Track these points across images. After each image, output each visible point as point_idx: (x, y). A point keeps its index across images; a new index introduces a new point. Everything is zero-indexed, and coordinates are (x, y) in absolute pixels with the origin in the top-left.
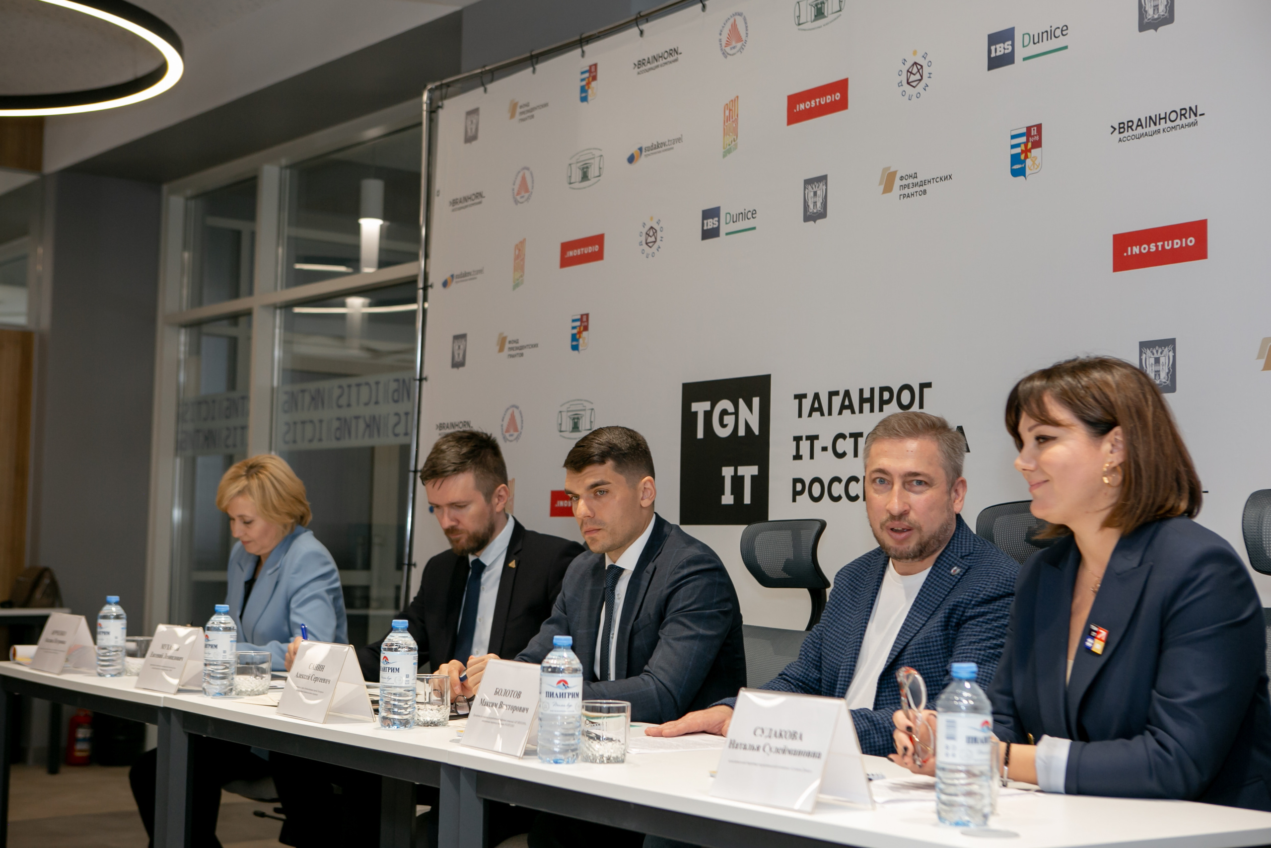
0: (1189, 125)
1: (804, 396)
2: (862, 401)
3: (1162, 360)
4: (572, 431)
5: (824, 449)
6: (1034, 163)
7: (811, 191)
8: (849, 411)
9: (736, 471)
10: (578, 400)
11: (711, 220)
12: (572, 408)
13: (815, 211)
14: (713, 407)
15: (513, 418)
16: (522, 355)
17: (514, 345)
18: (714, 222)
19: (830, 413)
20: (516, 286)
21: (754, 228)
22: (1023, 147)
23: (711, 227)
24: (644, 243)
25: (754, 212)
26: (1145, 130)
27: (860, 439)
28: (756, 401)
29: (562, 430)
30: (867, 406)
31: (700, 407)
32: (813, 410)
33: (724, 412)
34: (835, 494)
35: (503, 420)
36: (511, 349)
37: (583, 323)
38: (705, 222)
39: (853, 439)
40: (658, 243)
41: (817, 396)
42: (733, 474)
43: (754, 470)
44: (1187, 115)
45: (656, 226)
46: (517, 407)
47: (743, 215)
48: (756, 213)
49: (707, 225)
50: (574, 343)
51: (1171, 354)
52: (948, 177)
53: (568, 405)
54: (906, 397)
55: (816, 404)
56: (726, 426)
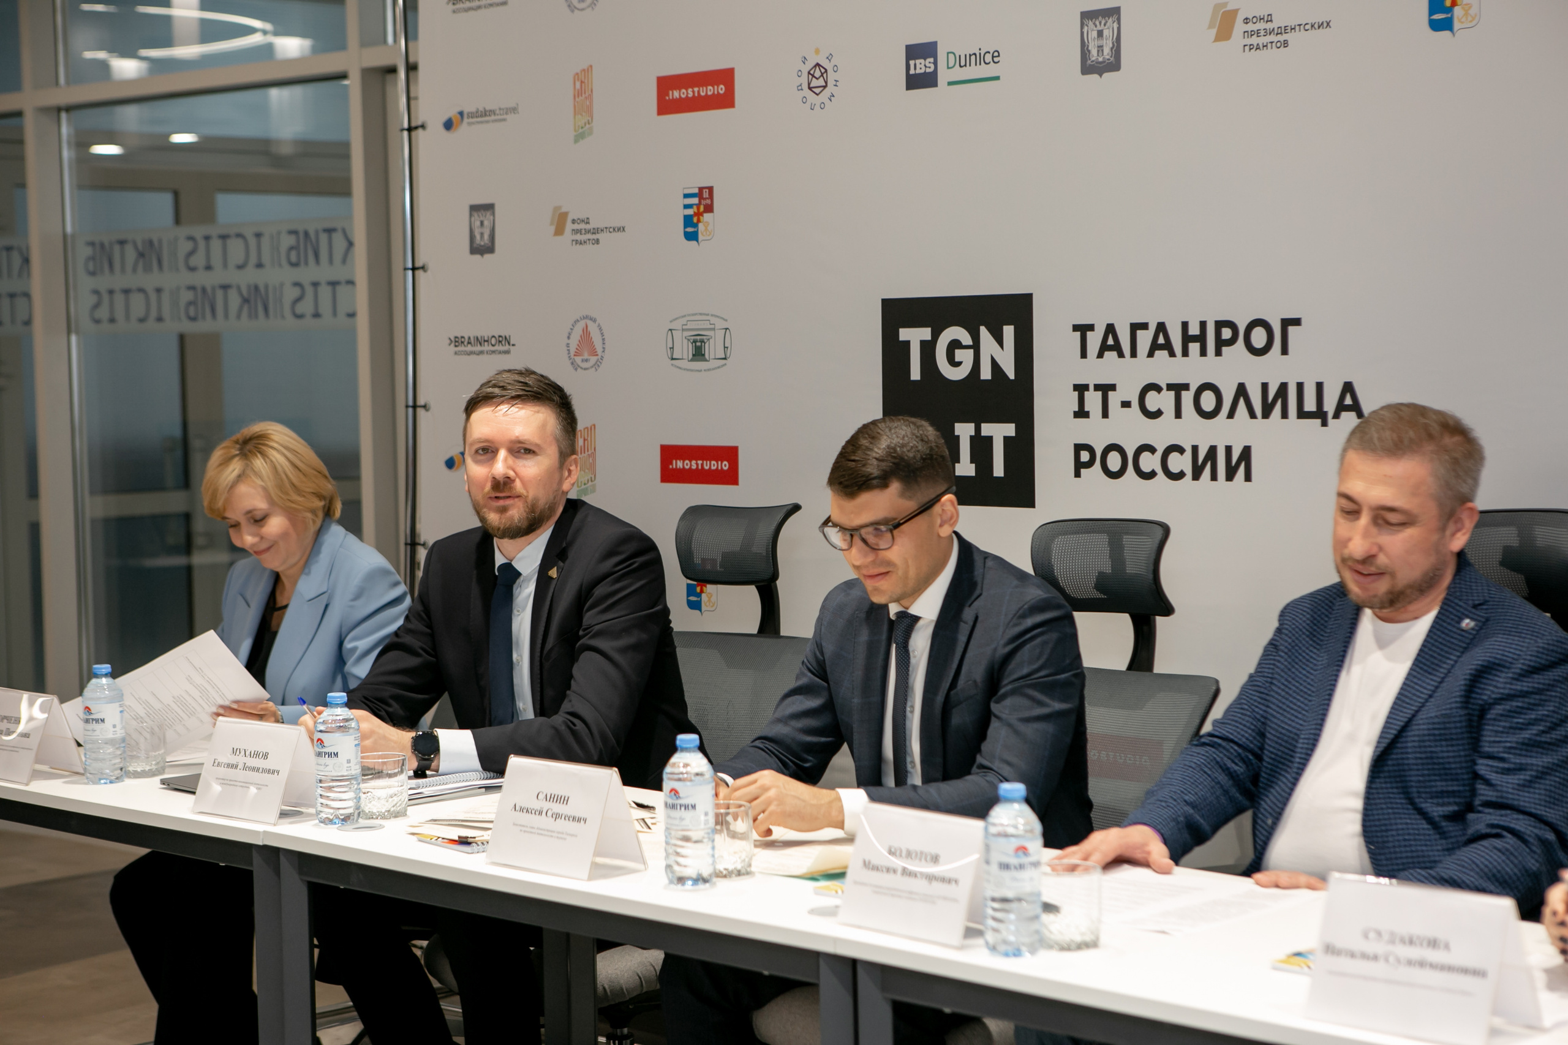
1: (1091, 327)
2: (1187, 339)
4: (692, 360)
5: (1126, 404)
6: (1466, 14)
7: (1093, 30)
8: (1165, 353)
9: (978, 429)
10: (701, 314)
11: (922, 61)
12: (690, 326)
13: (1101, 59)
14: (936, 335)
15: (586, 332)
16: (597, 241)
17: (583, 226)
18: (928, 65)
19: (1134, 354)
20: (579, 137)
21: (997, 78)
23: (922, 71)
24: (805, 86)
25: (996, 54)
27: (1184, 393)
28: (1009, 331)
29: (674, 357)
30: (1194, 347)
31: (914, 336)
32: (1104, 348)
33: (955, 345)
34: (1146, 467)
35: (569, 338)
36: (576, 232)
37: (706, 200)
38: (912, 63)
39: (1172, 393)
40: (830, 88)
41: (1110, 329)
42: (973, 434)
43: (1010, 429)
45: (824, 63)
46: (594, 320)
47: (979, 58)
48: (999, 56)
49: (915, 69)
50: (689, 230)
52: (1325, 25)
53: (683, 321)
54: (1259, 337)
55: (1110, 342)
56: (959, 364)
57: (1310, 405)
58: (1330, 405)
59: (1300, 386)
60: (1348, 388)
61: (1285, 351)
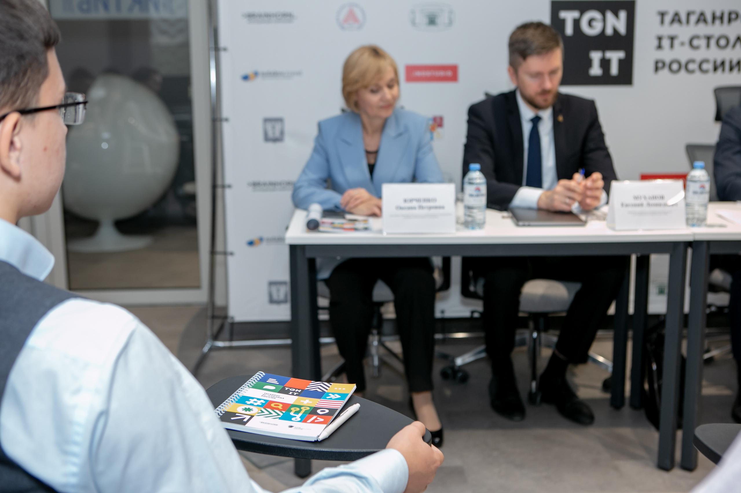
1: (667, 13)
2: (714, 18)
4: (428, 25)
5: (682, 44)
8: (704, 23)
9: (603, 55)
14: (581, 15)
15: (351, 12)
19: (688, 23)
27: (711, 39)
29: (416, 23)
30: (718, 22)
31: (569, 15)
32: (673, 22)
33: (592, 20)
34: (691, 68)
35: (340, 14)
39: (705, 39)
42: (601, 56)
43: (621, 54)
46: (357, 5)
55: (676, 19)
56: (594, 27)
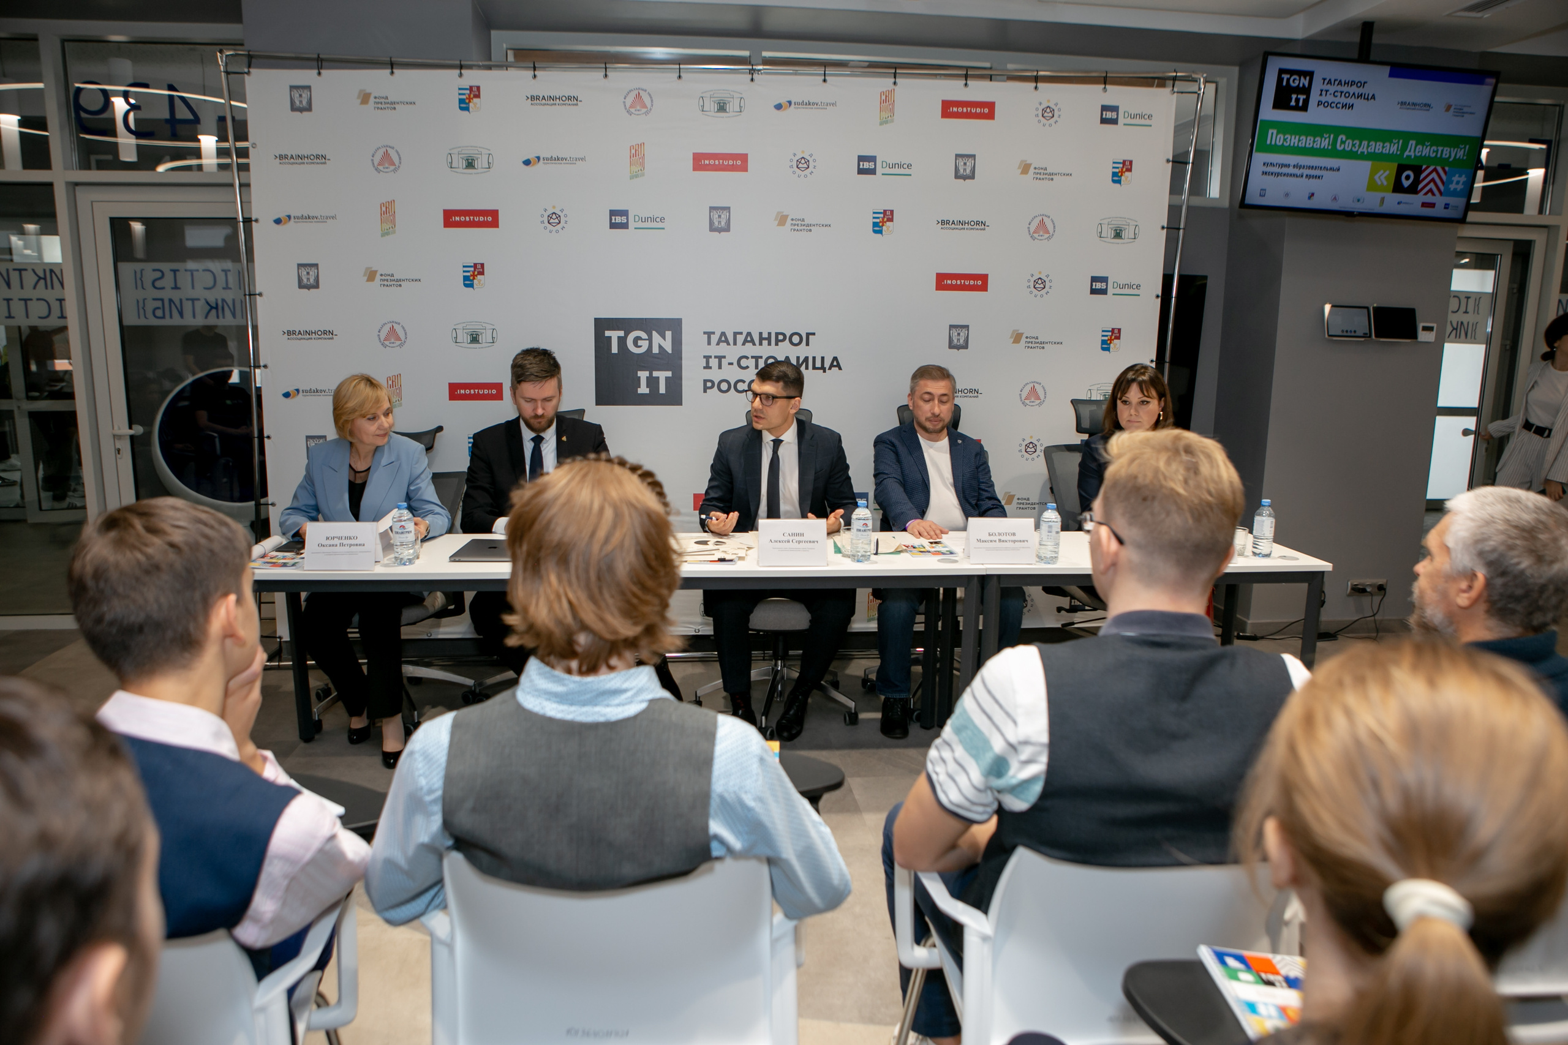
0: (981, 229)
1: (714, 333)
2: (761, 339)
3: (961, 334)
4: (470, 343)
5: (731, 364)
6: (888, 229)
7: (716, 215)
8: (751, 344)
9: (651, 374)
10: (477, 322)
11: (619, 217)
12: (468, 327)
13: (720, 227)
14: (626, 335)
15: (394, 328)
16: (401, 286)
17: (389, 278)
18: (623, 219)
19: (735, 344)
20: (385, 234)
21: (664, 229)
22: (881, 219)
23: (619, 222)
24: (547, 222)
25: (662, 219)
26: (956, 227)
28: (669, 334)
29: (458, 342)
30: (765, 342)
31: (614, 335)
32: (720, 342)
33: (637, 339)
35: (380, 331)
36: (384, 280)
37: (479, 269)
38: (613, 217)
39: (754, 360)
40: (563, 224)
41: (723, 334)
42: (648, 376)
43: (669, 374)
44: (980, 224)
45: (559, 213)
46: (398, 323)
47: (654, 220)
48: (665, 221)
49: (615, 220)
50: (468, 283)
51: (966, 332)
52: (828, 226)
53: (465, 325)
54: (796, 339)
55: (723, 339)
56: (641, 346)
57: (818, 364)
58: (827, 365)
59: (814, 358)
60: (835, 359)
61: (807, 344)
